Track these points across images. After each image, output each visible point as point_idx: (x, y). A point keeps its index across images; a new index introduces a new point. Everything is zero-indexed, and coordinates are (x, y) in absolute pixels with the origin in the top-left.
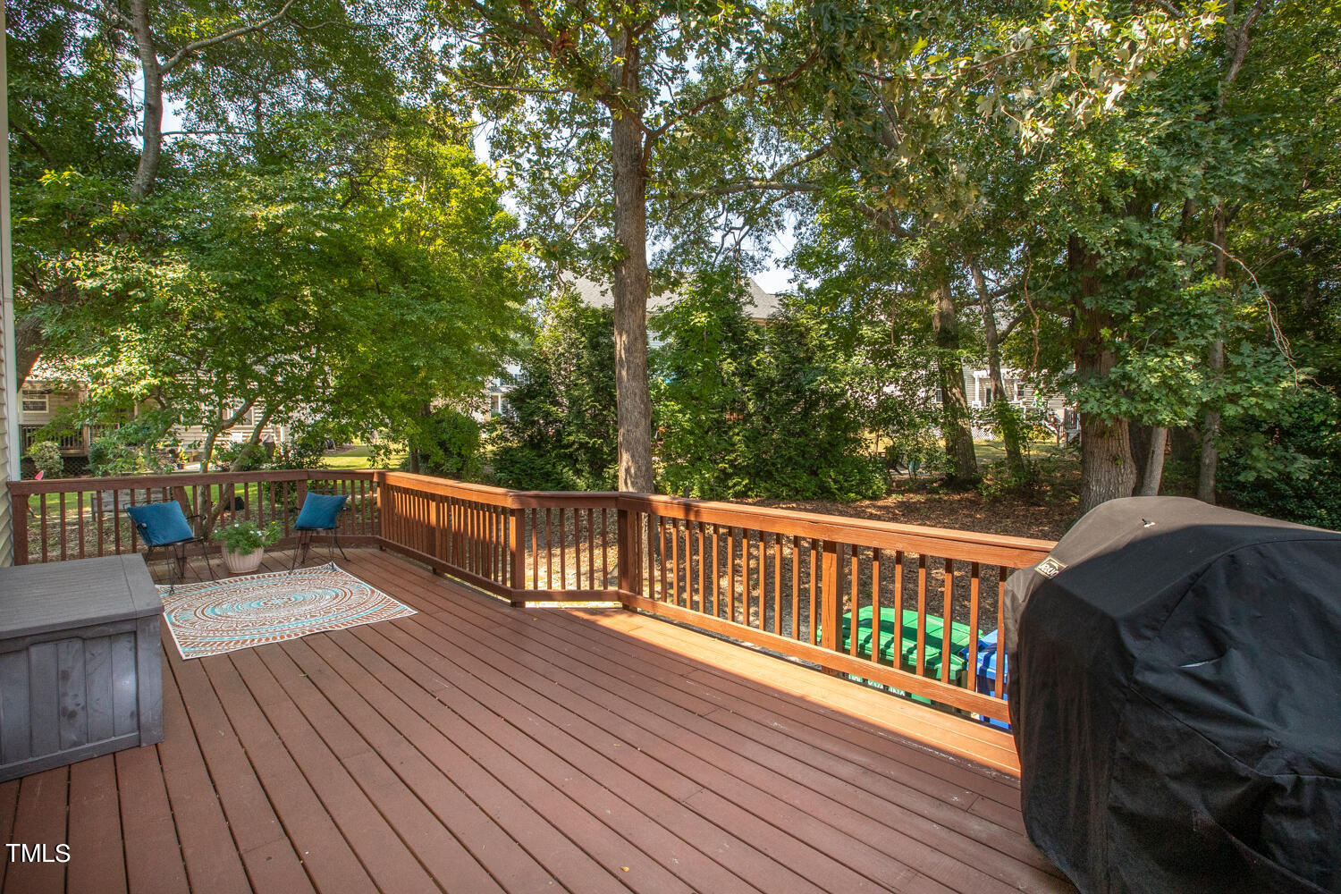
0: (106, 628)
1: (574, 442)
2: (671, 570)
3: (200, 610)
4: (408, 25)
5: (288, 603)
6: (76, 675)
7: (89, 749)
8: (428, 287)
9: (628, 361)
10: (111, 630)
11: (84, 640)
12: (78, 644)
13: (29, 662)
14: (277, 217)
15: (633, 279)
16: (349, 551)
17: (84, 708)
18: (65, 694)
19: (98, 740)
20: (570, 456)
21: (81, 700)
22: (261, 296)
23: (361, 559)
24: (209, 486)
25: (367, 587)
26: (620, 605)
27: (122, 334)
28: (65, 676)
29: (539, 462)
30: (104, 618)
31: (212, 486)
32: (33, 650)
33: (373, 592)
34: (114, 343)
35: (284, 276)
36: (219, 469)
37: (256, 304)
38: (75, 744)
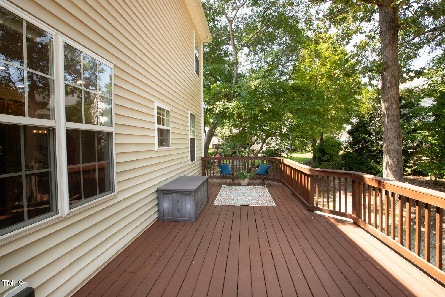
0: (184, 192)
1: (376, 150)
2: (414, 213)
3: (228, 193)
4: (302, 10)
5: (247, 195)
6: (180, 201)
7: (181, 219)
8: (309, 96)
9: (388, 114)
10: (186, 193)
11: (181, 194)
12: (180, 195)
13: (172, 196)
14: (256, 84)
15: (390, 77)
16: (271, 182)
17: (181, 210)
18: (178, 206)
19: (184, 218)
20: (375, 155)
21: (180, 207)
22: (254, 107)
23: (275, 186)
24: (255, 160)
25: (269, 194)
26: (353, 221)
27: (225, 121)
28: (178, 201)
29: (360, 158)
30: (185, 190)
31: (256, 160)
32: (173, 194)
33: (269, 196)
34: (224, 123)
35: (260, 100)
36: (262, 156)
37: (252, 109)
38: (179, 217)
